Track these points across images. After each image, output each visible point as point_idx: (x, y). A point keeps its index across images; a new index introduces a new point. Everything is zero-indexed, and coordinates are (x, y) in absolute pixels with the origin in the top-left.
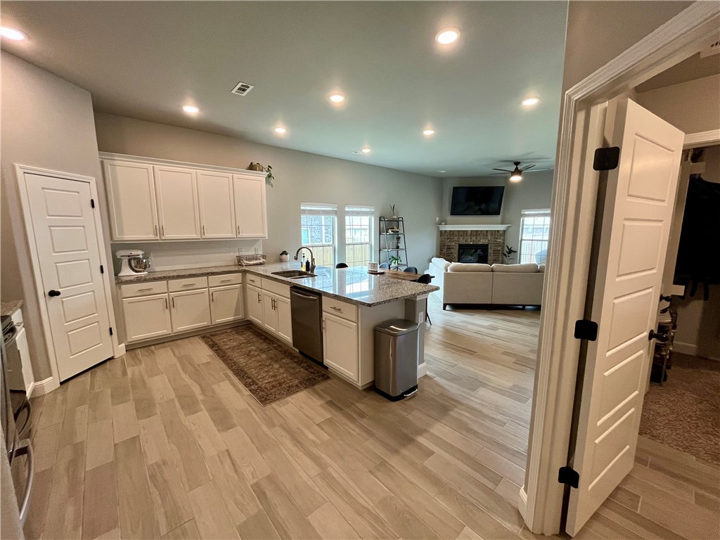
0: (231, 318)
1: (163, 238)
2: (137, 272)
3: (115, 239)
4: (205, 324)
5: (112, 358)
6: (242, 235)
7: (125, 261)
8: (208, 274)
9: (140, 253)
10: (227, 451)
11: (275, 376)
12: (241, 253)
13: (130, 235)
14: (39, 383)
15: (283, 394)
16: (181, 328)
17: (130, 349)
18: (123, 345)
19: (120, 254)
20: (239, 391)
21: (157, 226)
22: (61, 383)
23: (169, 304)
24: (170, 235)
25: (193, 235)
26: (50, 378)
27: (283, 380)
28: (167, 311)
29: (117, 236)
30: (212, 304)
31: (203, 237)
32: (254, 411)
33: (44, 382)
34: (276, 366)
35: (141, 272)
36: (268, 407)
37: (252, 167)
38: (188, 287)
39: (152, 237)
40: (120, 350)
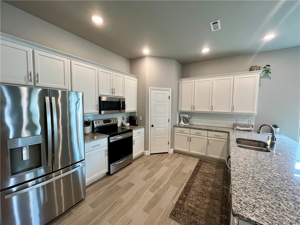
0: (218, 157)
1: (194, 110)
2: (185, 123)
3: (179, 110)
4: (203, 154)
5: (168, 153)
6: (235, 111)
7: (182, 118)
8: (208, 130)
9: (187, 116)
10: (132, 220)
11: (197, 206)
12: (237, 122)
13: (184, 109)
14: (145, 151)
15: (185, 222)
16: (193, 152)
17: (175, 152)
18: (173, 149)
19: (181, 115)
20: (174, 197)
21: (193, 106)
22: (151, 154)
23: (190, 139)
24: (197, 110)
25: (207, 110)
26: (148, 151)
27: (197, 213)
28: (188, 142)
29: (180, 109)
30: (208, 146)
31: (212, 111)
32: (163, 215)
33: (146, 151)
34: (207, 201)
35: (186, 123)
36: (170, 220)
37: (251, 69)
38: (198, 134)
39: (190, 110)
40: (171, 151)
